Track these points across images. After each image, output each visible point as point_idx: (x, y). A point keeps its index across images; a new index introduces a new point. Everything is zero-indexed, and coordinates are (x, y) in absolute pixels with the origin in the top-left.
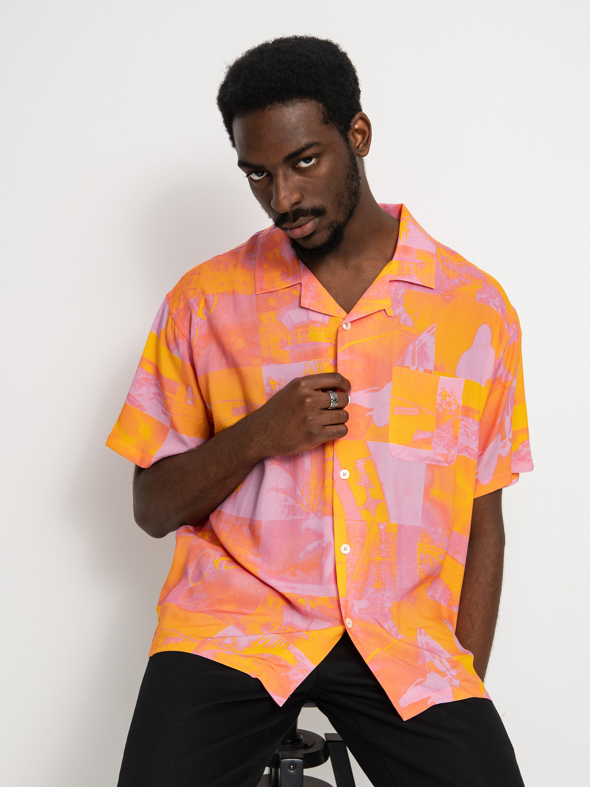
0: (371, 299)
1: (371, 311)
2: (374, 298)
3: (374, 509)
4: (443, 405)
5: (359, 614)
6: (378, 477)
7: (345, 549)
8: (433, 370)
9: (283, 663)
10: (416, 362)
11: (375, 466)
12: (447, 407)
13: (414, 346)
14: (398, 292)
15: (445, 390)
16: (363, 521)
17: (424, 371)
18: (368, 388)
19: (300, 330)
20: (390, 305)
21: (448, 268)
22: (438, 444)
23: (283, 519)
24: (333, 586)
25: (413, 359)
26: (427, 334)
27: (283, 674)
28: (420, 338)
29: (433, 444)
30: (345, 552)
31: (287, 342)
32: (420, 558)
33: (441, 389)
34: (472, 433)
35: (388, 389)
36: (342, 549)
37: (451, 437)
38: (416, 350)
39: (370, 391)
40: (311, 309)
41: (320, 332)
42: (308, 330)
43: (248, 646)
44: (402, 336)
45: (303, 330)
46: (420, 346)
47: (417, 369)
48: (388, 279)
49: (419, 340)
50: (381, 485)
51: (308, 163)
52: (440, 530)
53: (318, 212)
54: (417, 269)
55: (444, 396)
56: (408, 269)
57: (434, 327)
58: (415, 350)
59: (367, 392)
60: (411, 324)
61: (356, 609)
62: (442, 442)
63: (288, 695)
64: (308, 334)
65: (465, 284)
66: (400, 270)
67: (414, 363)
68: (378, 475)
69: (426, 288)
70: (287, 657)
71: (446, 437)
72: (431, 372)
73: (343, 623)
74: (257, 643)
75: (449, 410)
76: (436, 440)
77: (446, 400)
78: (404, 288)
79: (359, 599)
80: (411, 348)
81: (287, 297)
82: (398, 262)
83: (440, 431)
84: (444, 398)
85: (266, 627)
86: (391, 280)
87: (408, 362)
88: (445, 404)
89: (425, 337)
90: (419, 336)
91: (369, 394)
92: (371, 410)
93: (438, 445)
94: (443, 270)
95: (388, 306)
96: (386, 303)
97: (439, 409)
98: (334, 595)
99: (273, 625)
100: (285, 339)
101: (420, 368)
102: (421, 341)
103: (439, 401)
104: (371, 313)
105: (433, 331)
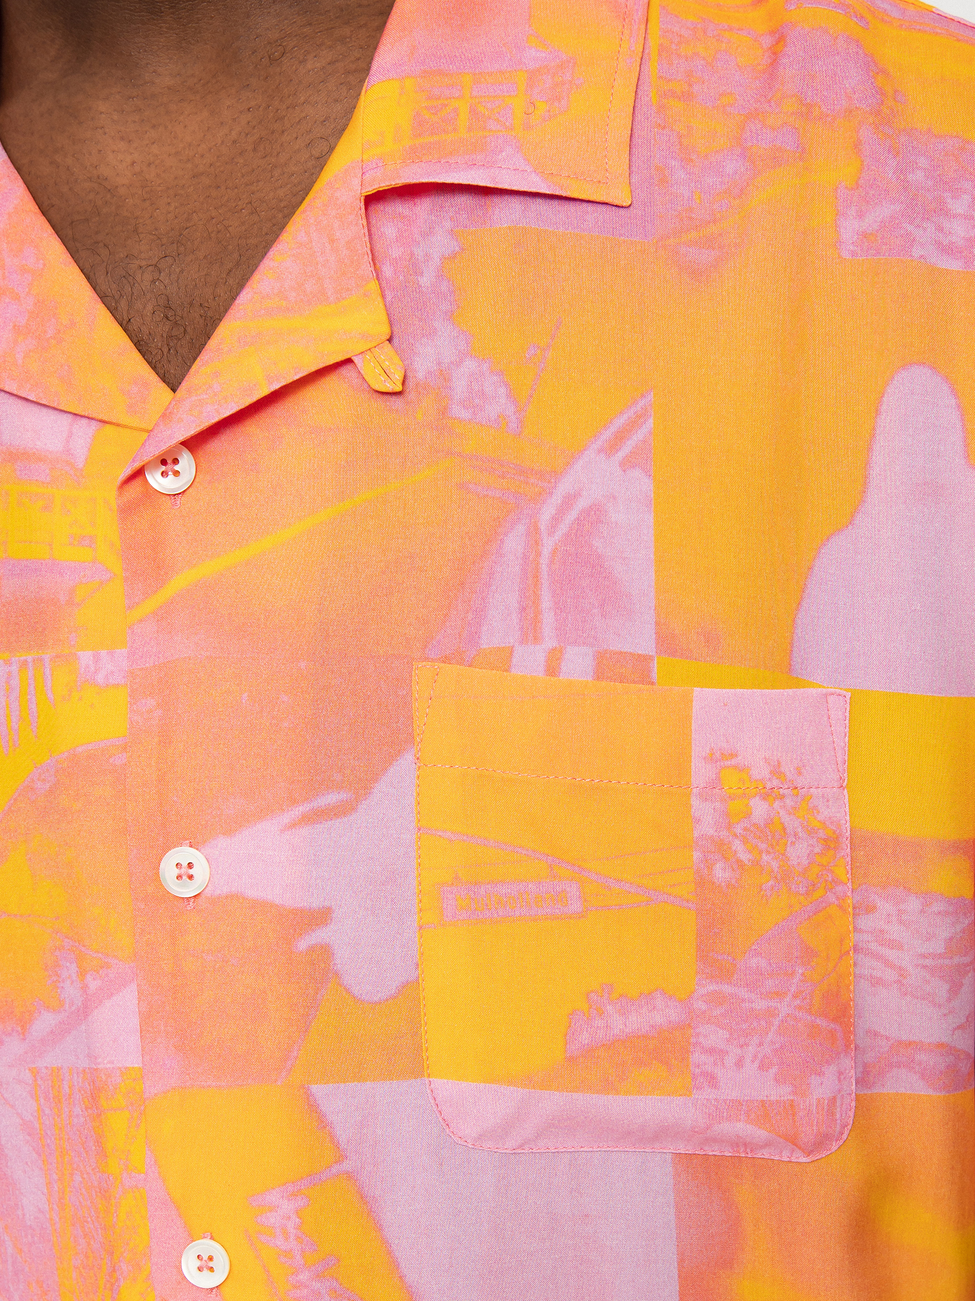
1: (269, 379)
2: (284, 303)
4: (737, 845)
6: (395, 1264)
8: (652, 653)
11: (370, 1208)
12: (761, 852)
13: (533, 536)
14: (419, 252)
15: (733, 762)
17: (599, 675)
18: (294, 802)
20: (379, 329)
22: (722, 1053)
26: (602, 455)
28: (564, 487)
29: (697, 1057)
33: (711, 759)
34: (925, 967)
37: (800, 1008)
38: (546, 552)
39: (308, 819)
41: (47, 508)
44: (462, 486)
46: (563, 528)
48: (358, 189)
49: (556, 499)
55: (732, 798)
56: (473, 111)
57: (643, 414)
58: (539, 554)
59: (293, 825)
60: (510, 412)
62: (747, 1045)
66: (419, 124)
68: (390, 1253)
69: (571, 203)
71: (771, 1013)
72: (640, 668)
75: (775, 864)
76: (714, 1036)
77: (748, 816)
78: (448, 224)
82: (409, 83)
83: (727, 989)
84: (735, 806)
86: (371, 190)
88: (744, 841)
89: (592, 478)
90: (555, 476)
91: (305, 831)
92: (324, 916)
93: (730, 1060)
95: (365, 336)
96: (354, 325)
97: (710, 868)
102: (569, 501)
103: (707, 828)
104: (265, 391)
105: (639, 436)
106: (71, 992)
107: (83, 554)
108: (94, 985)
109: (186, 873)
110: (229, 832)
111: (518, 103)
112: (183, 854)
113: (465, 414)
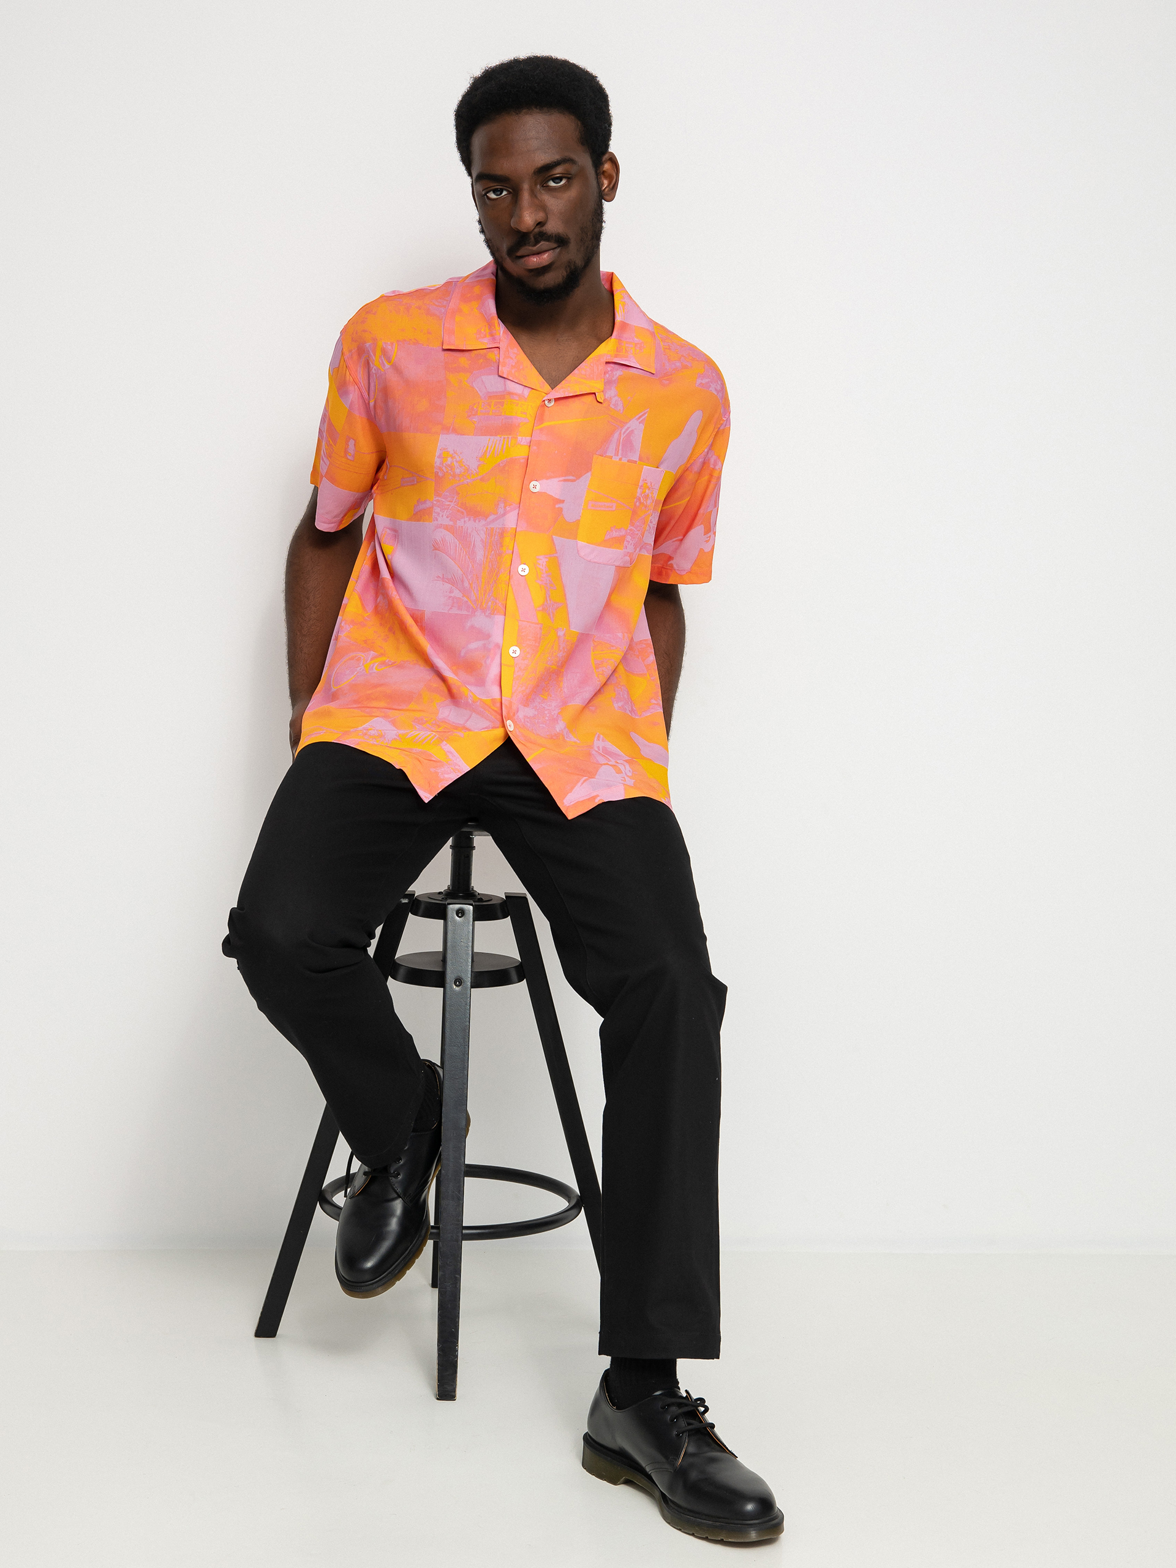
0: (583, 378)
1: (579, 392)
3: (553, 613)
5: (523, 721)
7: (514, 651)
9: (433, 759)
10: (620, 451)
11: (559, 565)
13: (620, 434)
14: (614, 374)
16: (538, 624)
17: (628, 462)
18: (562, 476)
19: (495, 401)
20: (602, 389)
21: (669, 349)
23: (446, 612)
24: (496, 689)
25: (617, 450)
26: (636, 420)
27: (432, 770)
28: (628, 425)
30: (514, 655)
31: (477, 412)
32: (596, 664)
35: (587, 480)
36: (511, 651)
38: (622, 438)
39: (565, 480)
40: (510, 379)
41: (517, 405)
42: (503, 402)
43: (395, 739)
44: (608, 421)
45: (499, 401)
46: (626, 434)
47: (620, 459)
48: (604, 359)
49: (626, 428)
50: (564, 587)
51: (557, 183)
52: (620, 635)
53: (561, 241)
54: (636, 350)
57: (645, 413)
58: (620, 438)
59: (561, 481)
60: (622, 409)
61: (521, 714)
63: (436, 793)
64: (502, 406)
65: (686, 367)
66: (615, 351)
67: (618, 453)
69: (643, 371)
70: (438, 753)
72: (635, 462)
73: (504, 726)
74: (405, 736)
77: (645, 493)
78: (621, 370)
79: (525, 706)
80: (616, 435)
81: (481, 361)
83: (634, 528)
85: (419, 722)
86: (607, 361)
87: (611, 452)
89: (634, 424)
90: (627, 423)
91: (562, 483)
92: (563, 501)
94: (664, 351)
95: (599, 389)
96: (597, 386)
98: (497, 696)
99: (426, 719)
100: (475, 407)
101: (623, 459)
102: (628, 428)
103: (638, 495)
104: (578, 394)
105: (643, 417)
106: (501, 511)
107: (524, 416)
108: (508, 509)
109: (535, 487)
110: (547, 479)
111: (633, 349)
112: (534, 483)
113: (613, 407)
